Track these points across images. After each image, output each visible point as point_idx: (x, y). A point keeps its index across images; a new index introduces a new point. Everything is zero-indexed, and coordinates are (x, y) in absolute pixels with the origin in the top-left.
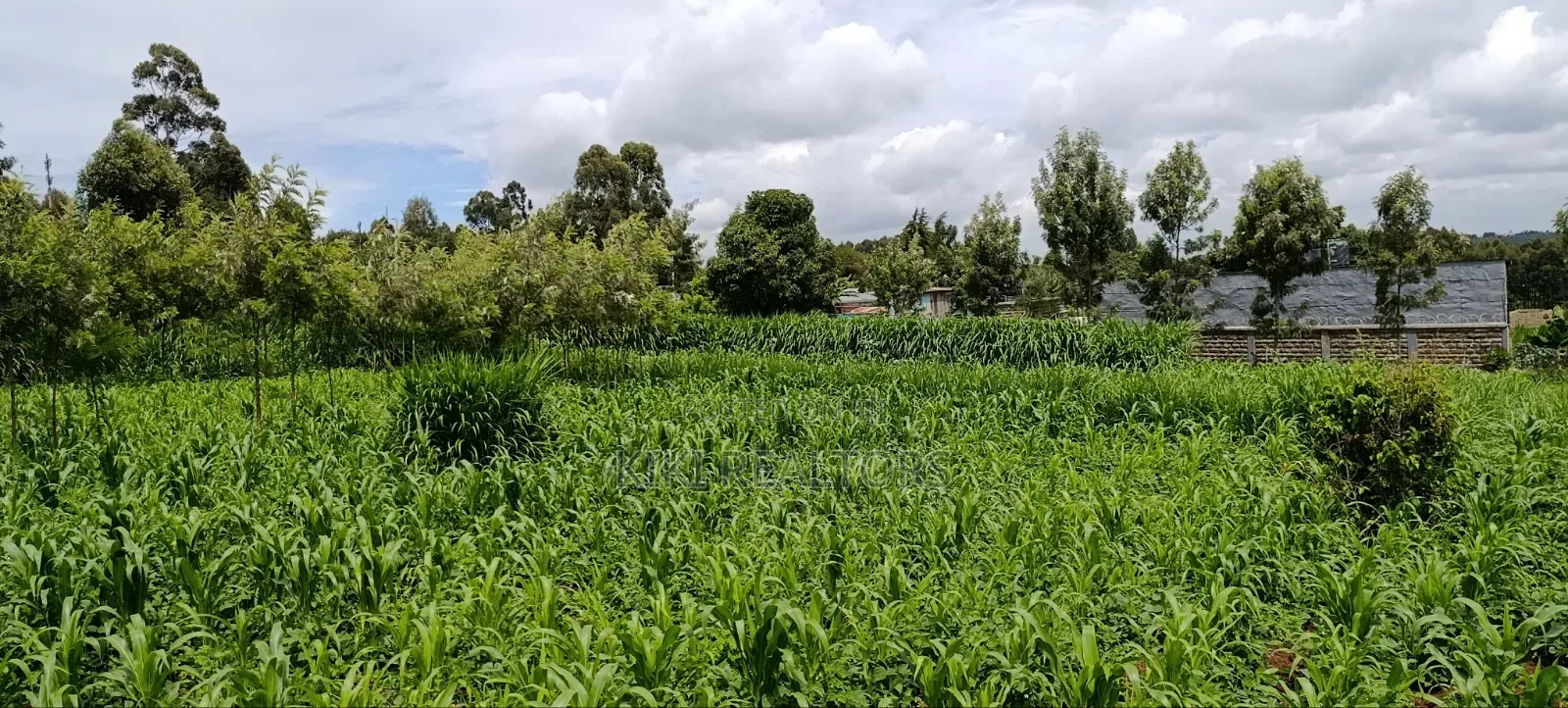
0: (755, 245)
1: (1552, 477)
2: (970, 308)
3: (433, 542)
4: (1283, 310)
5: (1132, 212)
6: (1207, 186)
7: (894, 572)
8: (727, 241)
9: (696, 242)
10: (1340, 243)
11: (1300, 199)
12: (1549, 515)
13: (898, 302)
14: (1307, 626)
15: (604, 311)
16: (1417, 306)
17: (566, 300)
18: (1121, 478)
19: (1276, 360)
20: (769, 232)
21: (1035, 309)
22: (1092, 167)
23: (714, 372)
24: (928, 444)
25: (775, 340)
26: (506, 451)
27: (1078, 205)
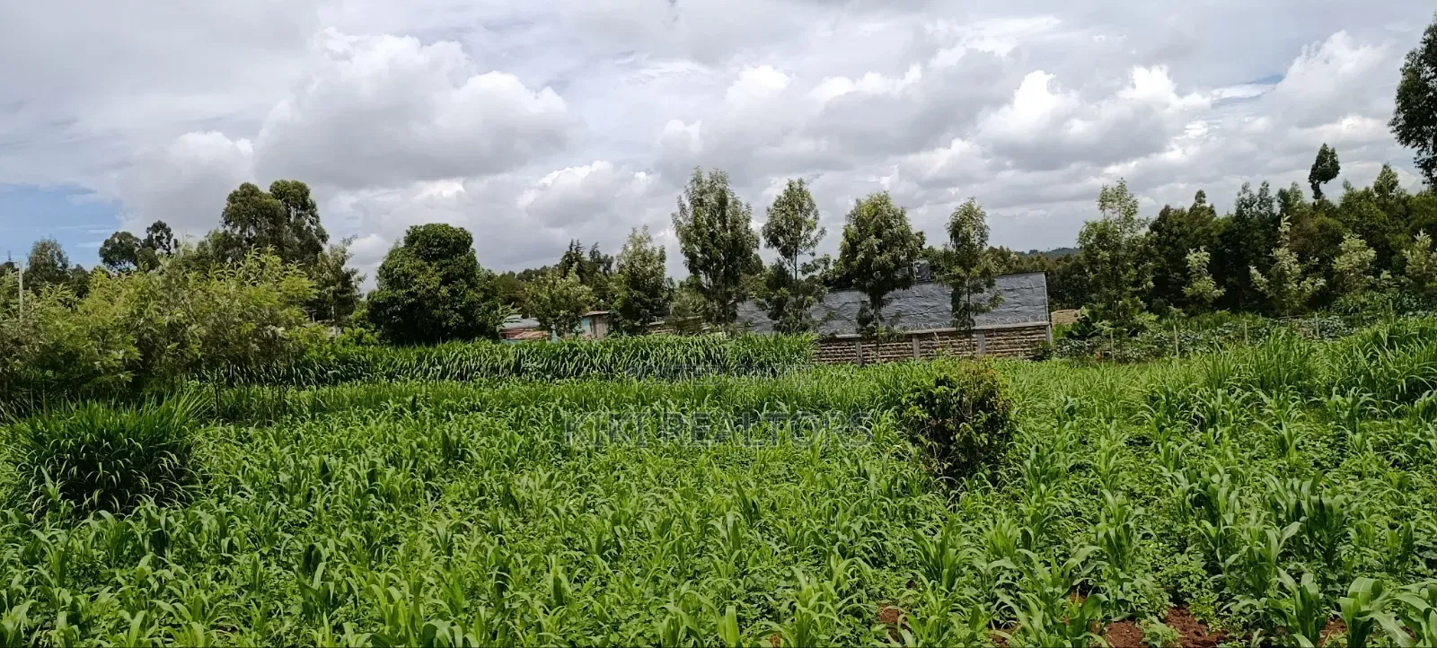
0: (415, 277)
1: (1085, 443)
2: (625, 329)
3: (69, 600)
4: (882, 319)
5: (757, 241)
6: (816, 217)
7: (557, 581)
8: (386, 273)
9: (356, 276)
10: (922, 262)
11: (890, 226)
12: (1083, 474)
13: (559, 326)
14: (910, 585)
15: (258, 349)
16: (983, 311)
17: (215, 340)
18: (757, 471)
19: (878, 361)
20: (430, 265)
21: (681, 327)
22: (723, 202)
23: (376, 403)
24: (589, 456)
25: (440, 367)
26: (152, 500)
27: (712, 235)
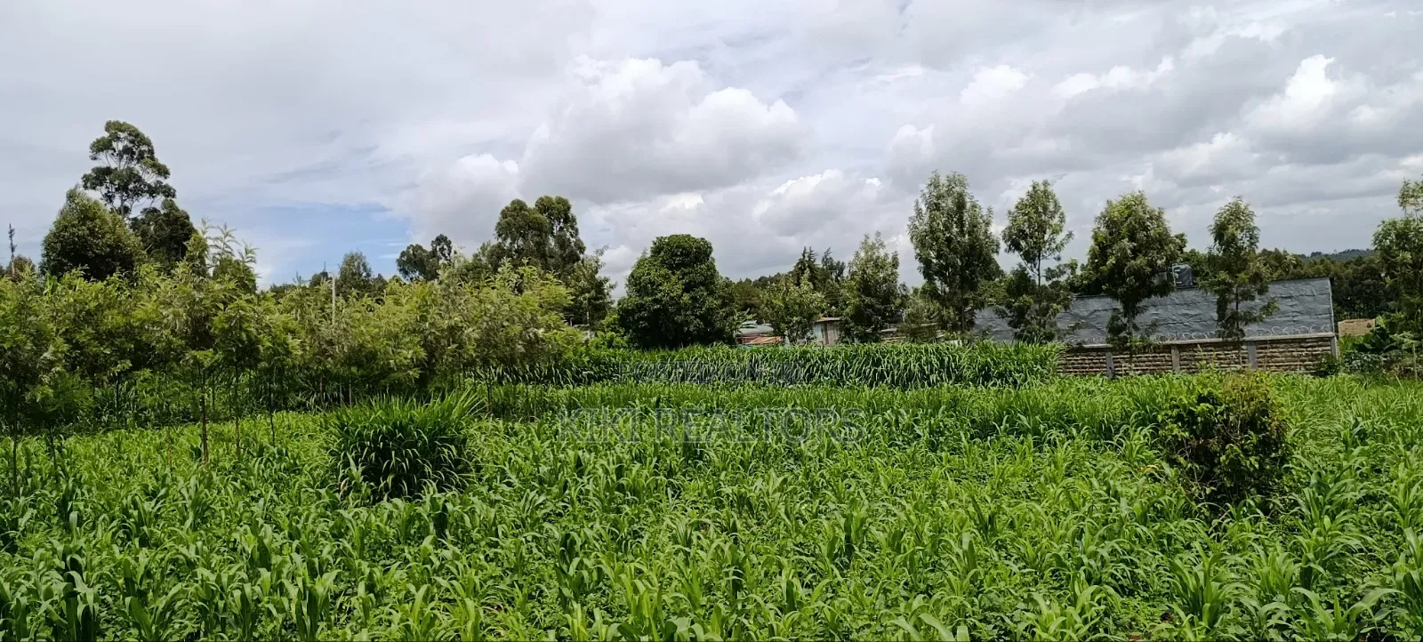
0: (660, 285)
1: (1379, 471)
2: (857, 335)
3: (367, 571)
4: (1136, 328)
5: (998, 246)
6: (1062, 220)
7: (790, 584)
8: (635, 281)
9: (608, 284)
10: (1183, 267)
11: (1146, 229)
12: (1376, 506)
13: (792, 332)
14: (1165, 617)
15: (523, 350)
16: (1254, 320)
17: (485, 342)
18: (995, 486)
19: (1131, 373)
20: (673, 273)
21: (915, 335)
22: (960, 205)
23: (626, 402)
24: (820, 461)
25: (681, 370)
26: (434, 484)
27: (949, 240)
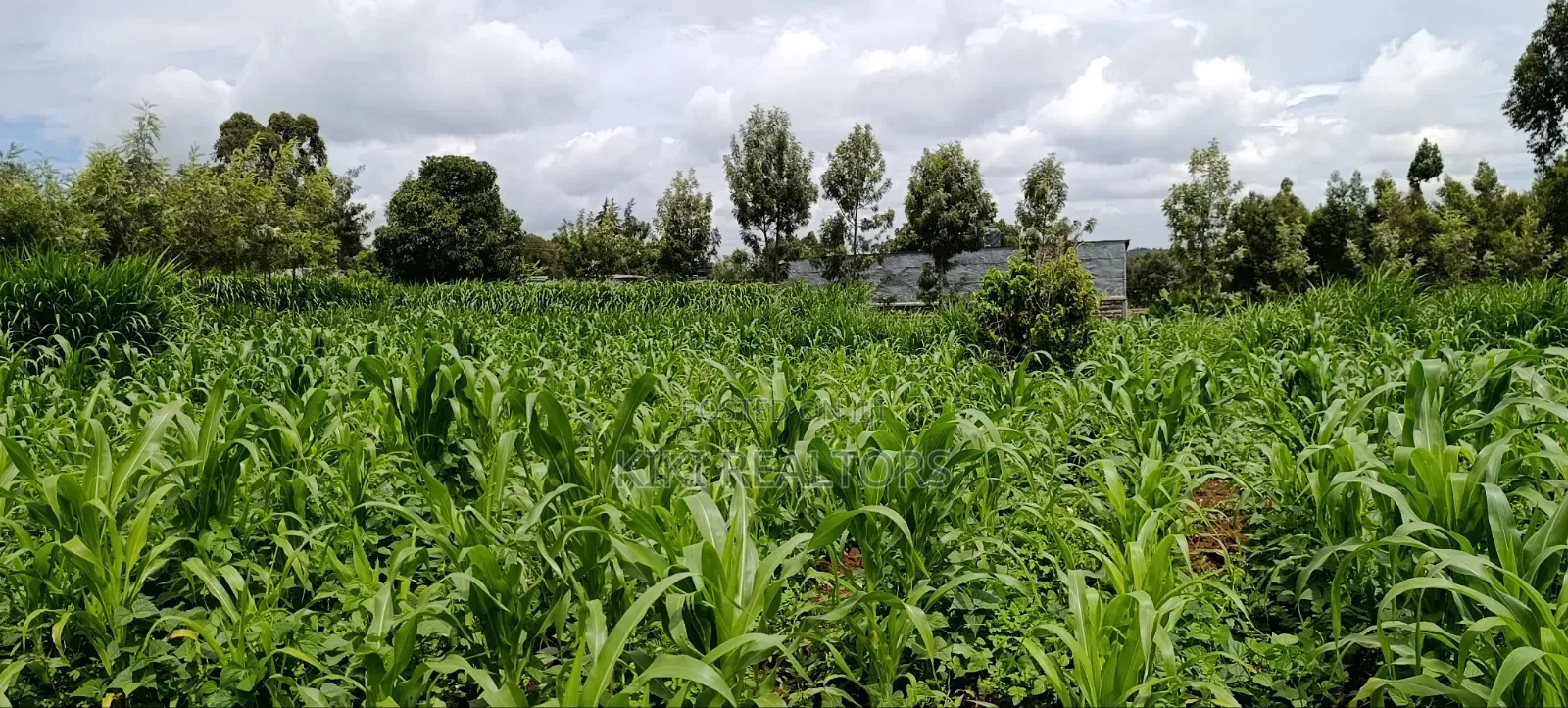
0: (430, 213)
5: (816, 193)
6: (882, 167)
8: (399, 208)
9: (361, 213)
10: (993, 230)
11: (961, 180)
20: (448, 201)
22: (781, 145)
27: (767, 182)
